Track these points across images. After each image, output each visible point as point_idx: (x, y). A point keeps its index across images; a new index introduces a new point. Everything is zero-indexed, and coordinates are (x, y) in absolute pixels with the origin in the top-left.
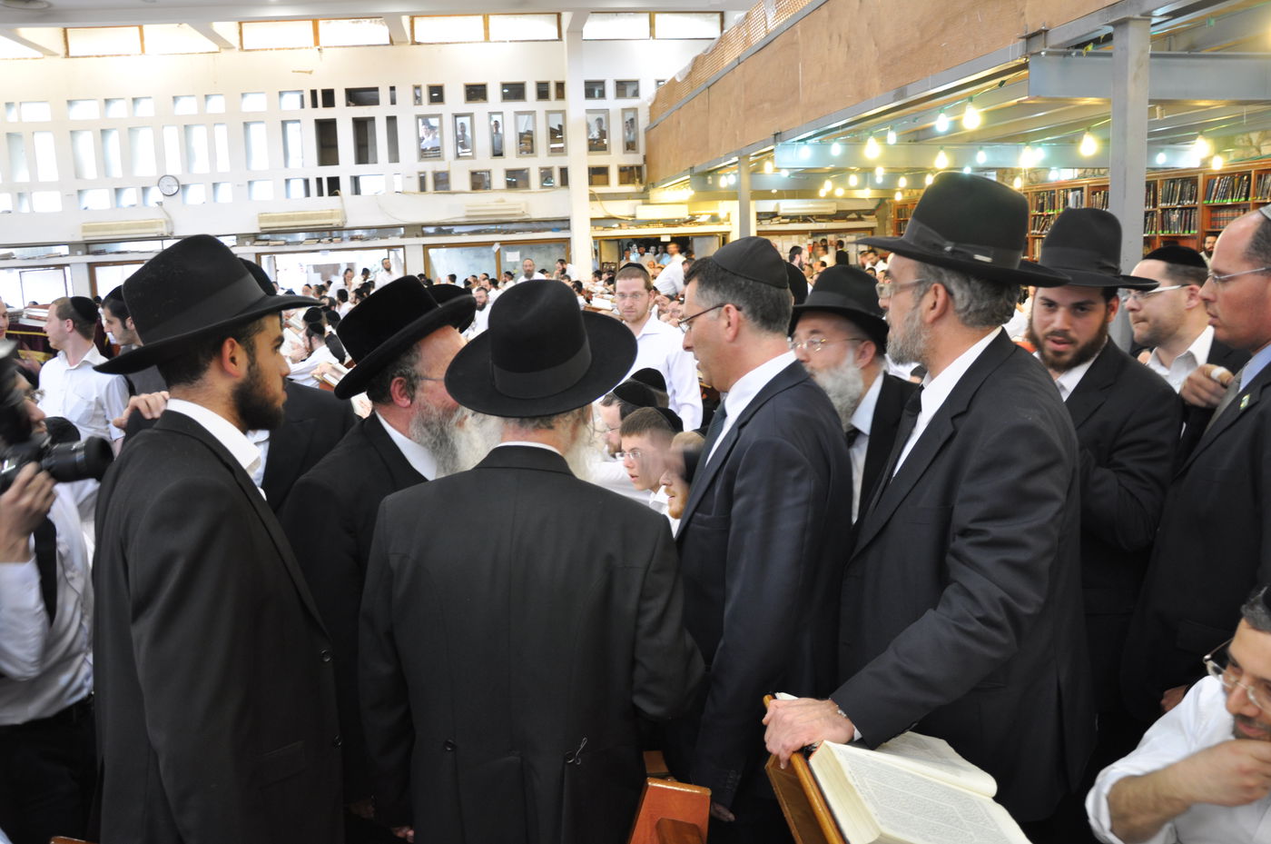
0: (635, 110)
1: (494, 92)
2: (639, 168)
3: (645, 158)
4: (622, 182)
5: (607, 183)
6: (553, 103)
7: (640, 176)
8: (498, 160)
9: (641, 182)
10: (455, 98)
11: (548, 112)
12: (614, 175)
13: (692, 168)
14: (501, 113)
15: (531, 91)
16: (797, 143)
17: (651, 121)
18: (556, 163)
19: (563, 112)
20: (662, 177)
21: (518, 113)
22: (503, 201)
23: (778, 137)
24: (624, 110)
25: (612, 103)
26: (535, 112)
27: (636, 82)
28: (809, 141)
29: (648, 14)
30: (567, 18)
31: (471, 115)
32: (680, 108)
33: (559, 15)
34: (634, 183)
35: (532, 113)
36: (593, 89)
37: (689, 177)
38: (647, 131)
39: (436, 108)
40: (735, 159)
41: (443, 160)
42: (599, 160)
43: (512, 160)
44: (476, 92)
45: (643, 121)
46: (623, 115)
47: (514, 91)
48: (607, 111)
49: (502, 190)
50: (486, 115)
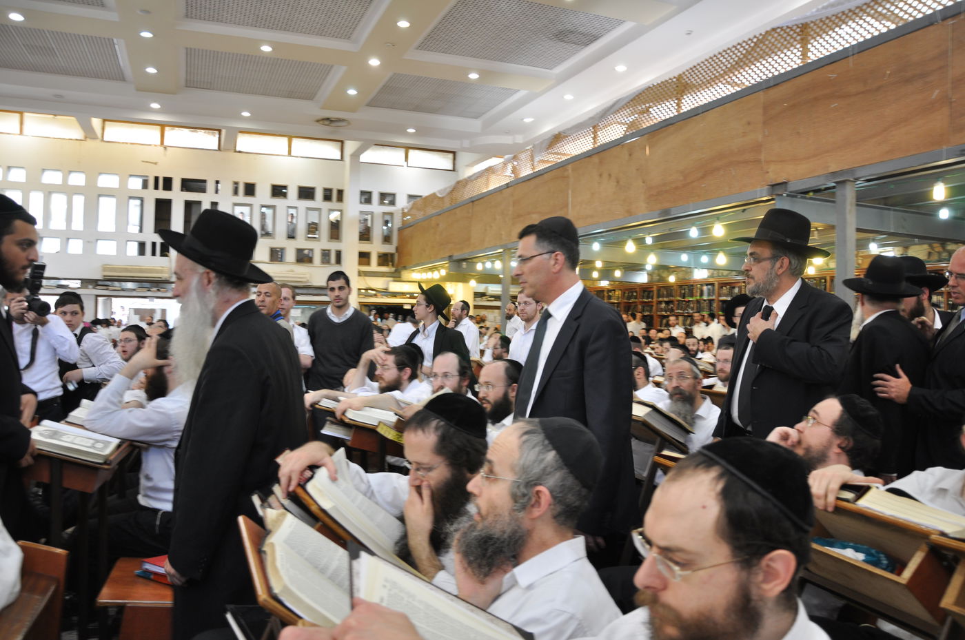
0: (391, 214)
1: (292, 193)
2: (392, 255)
3: (397, 249)
4: (380, 264)
5: (368, 264)
6: (334, 204)
7: (392, 261)
8: (291, 241)
9: (393, 265)
10: (263, 193)
11: (330, 210)
12: (374, 259)
13: (450, 256)
14: (296, 208)
15: (319, 194)
17: (403, 223)
18: (333, 246)
19: (341, 211)
20: (411, 263)
21: (309, 209)
22: (293, 271)
24: (385, 214)
25: (376, 208)
26: (320, 209)
27: (394, 195)
29: (404, 149)
30: (348, 145)
31: (273, 207)
33: (342, 143)
34: (387, 265)
35: (319, 210)
36: (366, 197)
37: (446, 262)
38: (399, 230)
39: (249, 200)
42: (365, 247)
43: (301, 242)
44: (278, 191)
45: (397, 223)
46: (383, 217)
47: (306, 193)
48: (372, 213)
49: (292, 263)
50: (285, 208)
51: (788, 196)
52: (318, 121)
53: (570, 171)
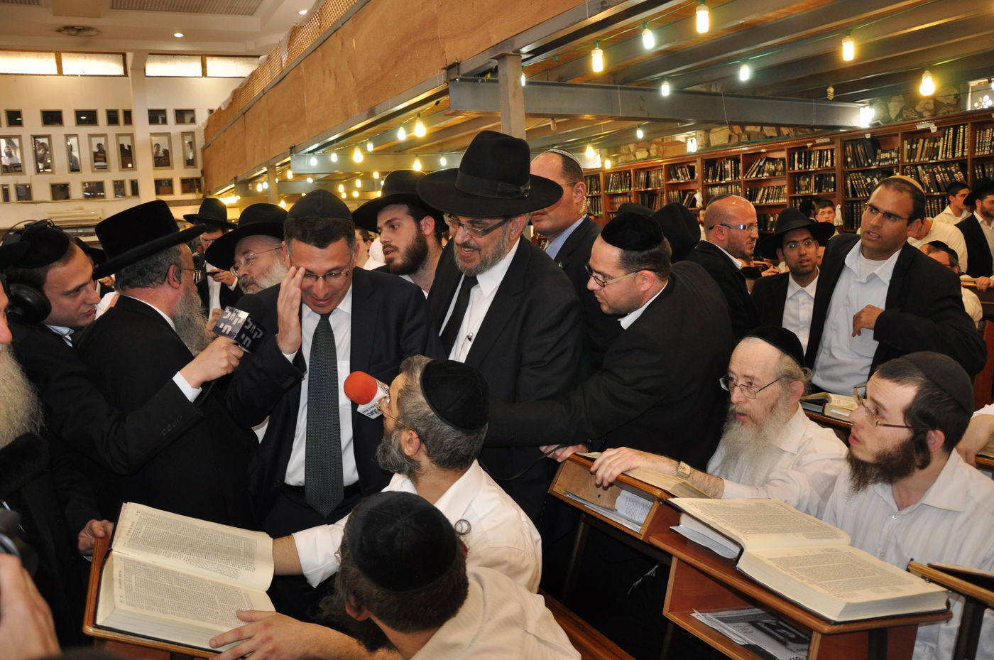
0: (192, 133)
1: (69, 118)
2: (198, 180)
3: (202, 172)
4: (184, 191)
5: (171, 192)
6: (122, 128)
7: (199, 187)
8: (75, 175)
9: (200, 191)
10: (32, 124)
11: (118, 135)
12: (177, 186)
13: (236, 178)
14: (76, 135)
15: (102, 118)
16: (307, 155)
17: (206, 141)
18: (127, 176)
19: (132, 135)
20: (215, 186)
21: (91, 136)
22: (82, 209)
23: (293, 150)
24: (184, 134)
25: (172, 127)
26: (106, 134)
27: (192, 111)
28: (316, 153)
29: (200, 57)
30: (130, 56)
31: (48, 137)
32: (225, 131)
33: (124, 55)
34: (194, 192)
35: (104, 135)
36: (156, 116)
37: (233, 186)
38: (203, 150)
39: (15, 130)
40: (265, 169)
41: (24, 174)
42: (164, 174)
43: (89, 175)
44: (52, 118)
45: (200, 142)
47: (85, 117)
48: (168, 135)
49: (80, 200)
50: (63, 138)
51: (461, 80)
52: (59, 31)
53: (303, 69)
